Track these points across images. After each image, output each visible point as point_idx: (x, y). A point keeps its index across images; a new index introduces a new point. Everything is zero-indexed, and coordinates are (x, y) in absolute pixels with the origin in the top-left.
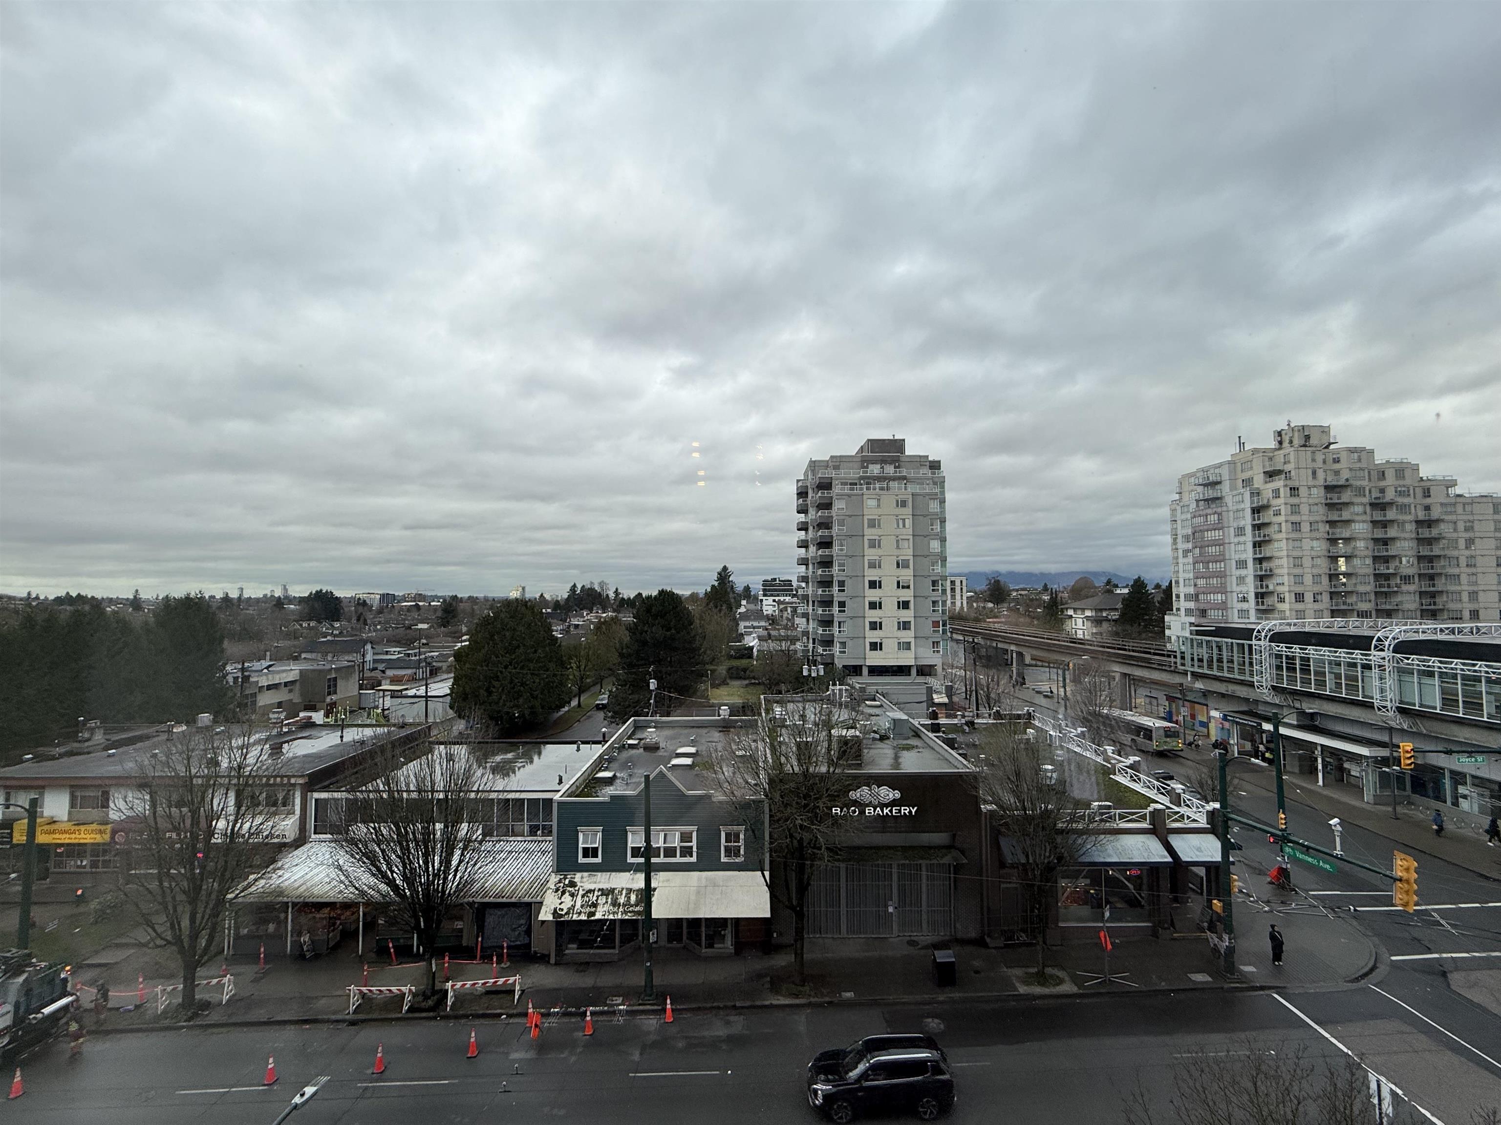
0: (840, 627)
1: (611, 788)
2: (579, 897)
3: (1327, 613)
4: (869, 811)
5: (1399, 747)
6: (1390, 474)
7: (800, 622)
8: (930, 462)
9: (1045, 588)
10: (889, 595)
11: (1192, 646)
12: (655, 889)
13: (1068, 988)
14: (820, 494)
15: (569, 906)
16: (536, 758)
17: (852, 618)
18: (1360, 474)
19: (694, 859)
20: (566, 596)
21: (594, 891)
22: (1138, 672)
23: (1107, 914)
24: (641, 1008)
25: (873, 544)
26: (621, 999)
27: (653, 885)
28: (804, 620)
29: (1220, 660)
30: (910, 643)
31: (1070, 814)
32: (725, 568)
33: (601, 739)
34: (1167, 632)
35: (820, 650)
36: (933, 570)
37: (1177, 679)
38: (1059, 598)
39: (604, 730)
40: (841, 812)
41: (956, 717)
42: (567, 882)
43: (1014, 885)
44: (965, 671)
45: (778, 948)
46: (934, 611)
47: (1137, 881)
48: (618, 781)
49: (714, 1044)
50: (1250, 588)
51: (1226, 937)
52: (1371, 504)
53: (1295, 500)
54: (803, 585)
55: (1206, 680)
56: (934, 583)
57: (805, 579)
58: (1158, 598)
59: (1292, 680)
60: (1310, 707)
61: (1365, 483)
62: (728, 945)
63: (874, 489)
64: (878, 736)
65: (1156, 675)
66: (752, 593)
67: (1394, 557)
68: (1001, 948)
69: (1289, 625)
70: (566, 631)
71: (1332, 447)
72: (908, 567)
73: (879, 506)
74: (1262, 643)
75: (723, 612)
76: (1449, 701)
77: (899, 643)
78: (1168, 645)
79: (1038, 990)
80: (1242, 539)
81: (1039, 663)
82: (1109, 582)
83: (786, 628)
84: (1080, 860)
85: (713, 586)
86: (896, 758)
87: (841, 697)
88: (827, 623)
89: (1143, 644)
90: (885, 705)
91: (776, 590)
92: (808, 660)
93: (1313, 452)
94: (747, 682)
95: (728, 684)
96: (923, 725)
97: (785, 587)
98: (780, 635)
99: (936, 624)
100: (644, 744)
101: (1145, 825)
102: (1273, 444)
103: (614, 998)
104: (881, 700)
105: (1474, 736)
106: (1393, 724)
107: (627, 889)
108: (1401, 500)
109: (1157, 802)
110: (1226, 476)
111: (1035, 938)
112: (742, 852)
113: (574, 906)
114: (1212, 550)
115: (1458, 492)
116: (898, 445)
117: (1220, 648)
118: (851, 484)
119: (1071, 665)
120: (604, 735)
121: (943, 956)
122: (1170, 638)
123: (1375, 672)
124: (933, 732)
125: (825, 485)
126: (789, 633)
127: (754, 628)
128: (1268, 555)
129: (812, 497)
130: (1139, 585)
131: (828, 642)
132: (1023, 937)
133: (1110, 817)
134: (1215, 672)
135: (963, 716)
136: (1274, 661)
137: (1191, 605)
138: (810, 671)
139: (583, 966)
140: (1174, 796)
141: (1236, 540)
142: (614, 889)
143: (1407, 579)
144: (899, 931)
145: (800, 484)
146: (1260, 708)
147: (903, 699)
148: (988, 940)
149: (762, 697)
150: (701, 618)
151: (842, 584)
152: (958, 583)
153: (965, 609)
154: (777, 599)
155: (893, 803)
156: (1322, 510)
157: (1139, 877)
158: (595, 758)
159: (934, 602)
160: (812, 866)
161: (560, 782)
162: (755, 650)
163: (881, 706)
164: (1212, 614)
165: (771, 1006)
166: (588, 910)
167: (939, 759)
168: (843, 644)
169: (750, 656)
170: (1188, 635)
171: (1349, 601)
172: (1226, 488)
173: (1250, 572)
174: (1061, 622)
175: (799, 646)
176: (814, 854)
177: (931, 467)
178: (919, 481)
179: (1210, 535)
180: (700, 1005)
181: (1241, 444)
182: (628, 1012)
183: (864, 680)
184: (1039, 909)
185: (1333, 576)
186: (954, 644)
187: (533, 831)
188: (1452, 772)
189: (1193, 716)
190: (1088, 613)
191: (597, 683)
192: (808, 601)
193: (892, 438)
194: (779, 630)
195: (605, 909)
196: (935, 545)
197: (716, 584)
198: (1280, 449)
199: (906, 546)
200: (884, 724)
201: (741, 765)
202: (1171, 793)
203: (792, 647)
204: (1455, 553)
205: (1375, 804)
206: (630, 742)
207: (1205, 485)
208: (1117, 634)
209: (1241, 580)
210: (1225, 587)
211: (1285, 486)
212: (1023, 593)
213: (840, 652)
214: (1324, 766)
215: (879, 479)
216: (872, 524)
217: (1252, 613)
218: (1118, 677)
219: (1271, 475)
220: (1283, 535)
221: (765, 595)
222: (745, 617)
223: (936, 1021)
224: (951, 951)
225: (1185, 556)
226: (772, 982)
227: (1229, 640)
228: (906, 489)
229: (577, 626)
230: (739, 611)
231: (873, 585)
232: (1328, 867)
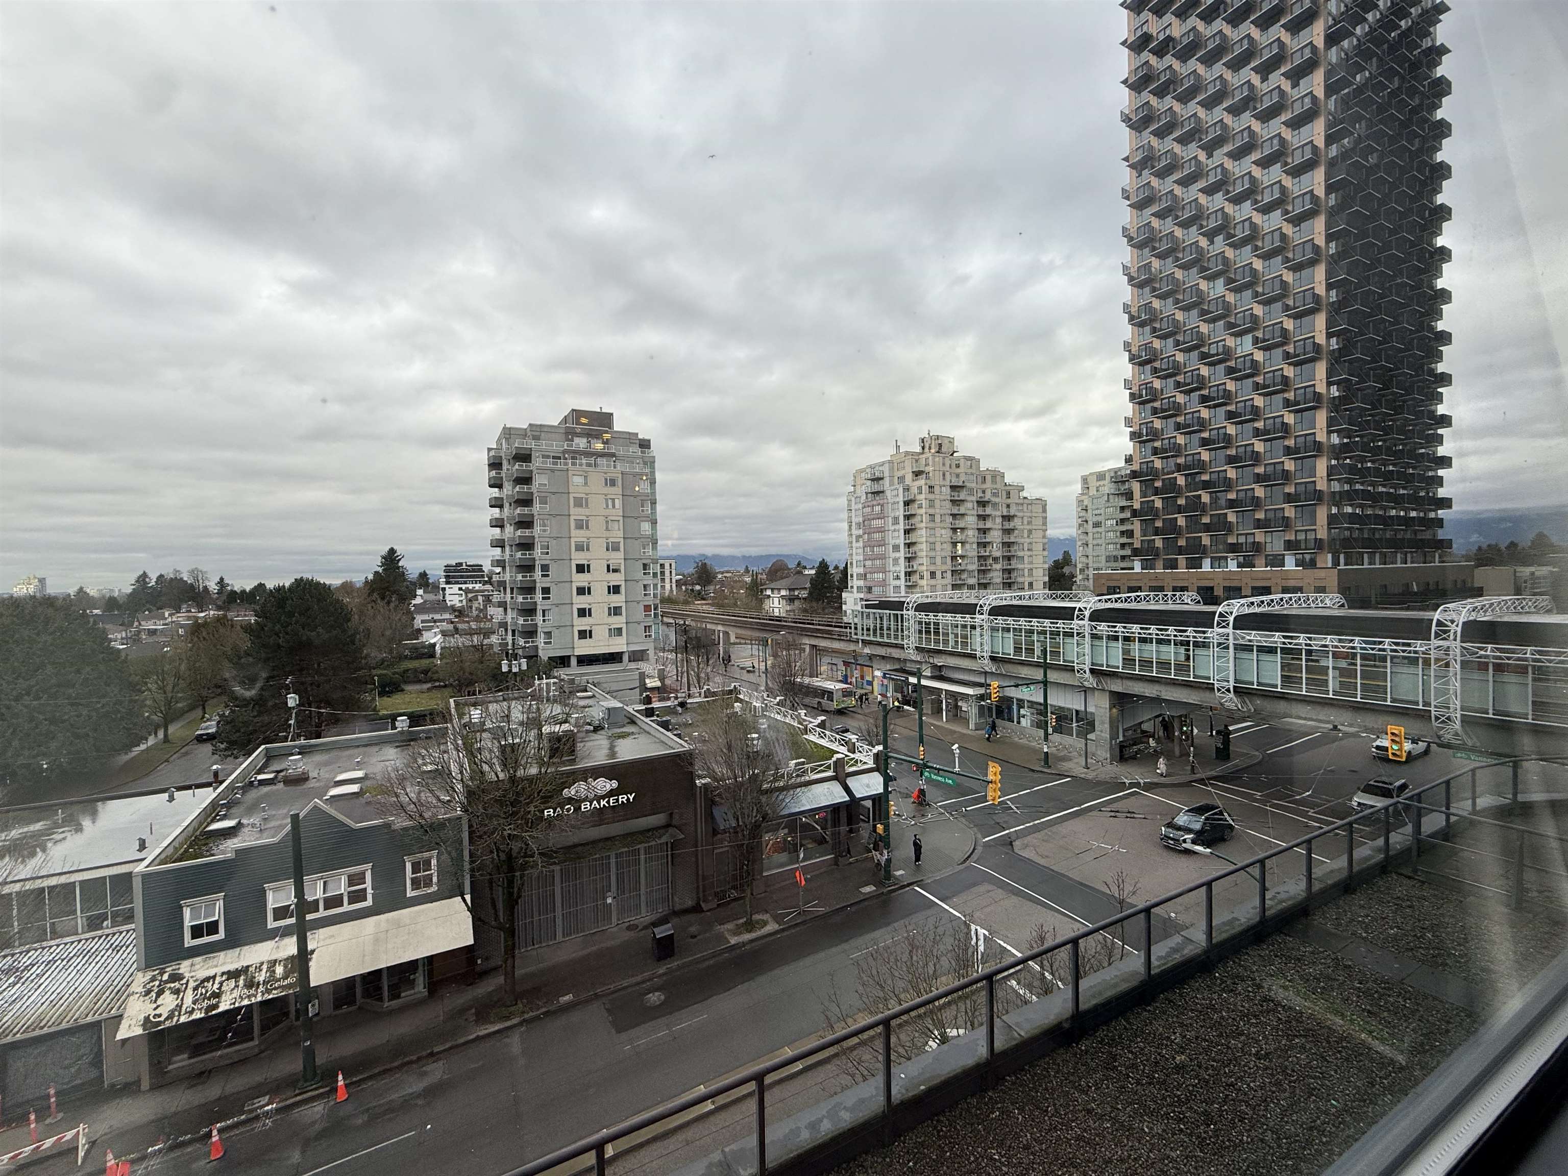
0: (544, 616)
1: (235, 840)
2: (189, 992)
3: (950, 587)
4: (585, 807)
5: (990, 685)
6: (989, 478)
7: (496, 613)
8: (640, 440)
9: (747, 571)
10: (598, 579)
11: (862, 617)
12: (313, 952)
13: (772, 927)
14: (517, 467)
15: (173, 1006)
16: (86, 823)
17: (557, 605)
18: (971, 477)
19: (369, 902)
20: (129, 590)
21: (214, 977)
22: (823, 643)
23: (802, 856)
24: (299, 1098)
25: (580, 525)
26: (267, 1097)
27: (310, 948)
28: (501, 609)
29: (881, 629)
30: (621, 629)
31: (773, 775)
32: (392, 551)
33: (211, 779)
34: (844, 607)
35: (521, 642)
36: (644, 553)
37: (852, 647)
38: (759, 580)
39: (215, 767)
40: (554, 813)
41: (669, 699)
42: (165, 977)
43: (726, 849)
44: (676, 653)
45: (485, 974)
46: (645, 595)
47: (823, 823)
48: (246, 830)
49: (406, 1104)
50: (902, 568)
51: (885, 852)
52: (978, 502)
53: (931, 496)
54: (498, 570)
55: (872, 646)
56: (645, 566)
57: (500, 563)
58: (837, 578)
59: (928, 641)
60: (939, 661)
61: (974, 485)
62: (420, 988)
63: (581, 465)
64: (592, 728)
65: (836, 645)
66: (430, 581)
67: (989, 543)
68: (715, 909)
69: (927, 597)
70: (135, 639)
71: (955, 455)
72: (618, 549)
73: (586, 483)
74: (909, 612)
75: (392, 605)
76: (1018, 650)
77: (610, 630)
78: (844, 618)
79: (747, 937)
80: (897, 527)
81: (743, 641)
82: (799, 564)
83: (477, 619)
84: (783, 813)
85: (376, 573)
86: (612, 748)
87: (548, 692)
88: (529, 611)
89: (826, 618)
90: (597, 695)
91: (462, 577)
92: (507, 653)
93: (944, 458)
94: (429, 685)
95: (402, 690)
96: (637, 711)
97: (475, 572)
98: (470, 628)
99: (647, 608)
100: (285, 776)
101: (830, 773)
102: (918, 449)
103: (255, 1101)
104: (593, 690)
105: (1029, 672)
106: (987, 669)
107: (269, 962)
108: (994, 499)
109: (838, 752)
110: (887, 474)
111: (744, 891)
112: (435, 879)
113: (179, 1007)
114: (877, 536)
115: (1025, 495)
116: (605, 419)
117: (881, 619)
118: (554, 457)
119: (770, 641)
120: (216, 774)
121: (662, 932)
122: (846, 612)
123: (978, 629)
124: (647, 716)
125: (524, 457)
126: (482, 625)
127: (435, 621)
128: (914, 541)
129: (508, 470)
130: (823, 567)
131: (531, 633)
132: (734, 894)
133: (804, 772)
134: (879, 639)
135: (676, 698)
136: (917, 627)
137: (861, 583)
138: (510, 666)
139: (201, 1077)
140: (851, 745)
141: (892, 528)
142: (248, 967)
143: (996, 559)
144: (618, 920)
145: (492, 453)
146: (908, 665)
147: (614, 687)
148: (703, 905)
149: (452, 701)
150: (361, 613)
151: (545, 568)
152: (667, 566)
153: (675, 593)
154: (464, 586)
155: (611, 793)
156: (948, 504)
157: (825, 819)
158: (204, 806)
159: (645, 586)
160: (522, 877)
161: (142, 846)
162: (438, 648)
163: (594, 696)
164: (876, 590)
165: (478, 1038)
166: (205, 1004)
167: (655, 742)
168: (548, 634)
169: (432, 655)
170: (859, 608)
171: (963, 577)
172: (887, 481)
173: (901, 554)
174: (761, 602)
175: (494, 639)
176: (527, 863)
177: (641, 446)
178: (631, 460)
179: (877, 523)
180: (386, 1067)
181: (898, 447)
182: (278, 1111)
183: (574, 669)
184: (747, 866)
185: (954, 558)
186: (665, 627)
187: (94, 924)
188: (1018, 700)
189: (862, 677)
190: (783, 593)
191: (198, 707)
192: (505, 589)
193: (599, 410)
194: (468, 622)
195: (234, 996)
196: (646, 527)
197: (380, 570)
198: (923, 453)
199: (617, 528)
200: (597, 714)
201: (430, 781)
202: (848, 744)
203: (486, 642)
204: (1022, 540)
205: (976, 730)
206: (260, 777)
207: (873, 480)
208: (805, 611)
209: (896, 561)
210: (885, 568)
211: (926, 484)
212: (728, 575)
213: (545, 643)
214: (947, 706)
215: (587, 454)
216: (579, 503)
217: (903, 588)
218: (807, 649)
219: (917, 474)
220: (923, 525)
221: (448, 583)
222: (421, 609)
223: (657, 994)
224: (670, 925)
225: (857, 541)
226: (477, 1014)
227: (888, 612)
228: (615, 467)
229: (153, 632)
230: (413, 602)
231: (581, 569)
232: (950, 782)
